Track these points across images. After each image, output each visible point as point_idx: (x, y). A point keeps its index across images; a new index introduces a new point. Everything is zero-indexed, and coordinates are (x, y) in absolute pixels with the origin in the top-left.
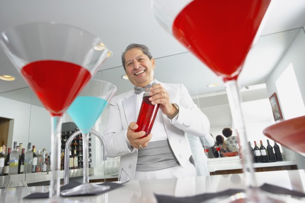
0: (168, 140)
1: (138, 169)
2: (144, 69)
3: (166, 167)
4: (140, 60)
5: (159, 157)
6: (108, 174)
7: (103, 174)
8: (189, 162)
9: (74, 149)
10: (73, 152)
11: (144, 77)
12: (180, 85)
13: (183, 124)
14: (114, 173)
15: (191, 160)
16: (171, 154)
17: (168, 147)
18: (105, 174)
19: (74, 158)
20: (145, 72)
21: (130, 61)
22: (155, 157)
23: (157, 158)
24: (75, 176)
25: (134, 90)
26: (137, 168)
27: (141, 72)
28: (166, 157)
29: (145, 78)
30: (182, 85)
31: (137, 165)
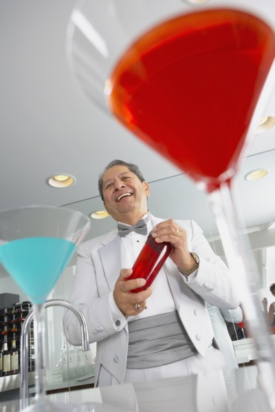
0: (177, 312)
1: (130, 366)
2: (131, 191)
3: (177, 359)
4: (124, 179)
5: (164, 342)
6: (71, 378)
7: (61, 379)
8: (212, 347)
9: (12, 339)
10: (10, 345)
11: (131, 202)
12: (189, 221)
13: (204, 285)
14: (80, 376)
15: (215, 345)
16: (182, 336)
17: (177, 324)
18: (64, 380)
19: (11, 354)
20: (132, 196)
21: (109, 180)
22: (158, 342)
23: (161, 343)
24: (12, 388)
25: (117, 231)
26: (128, 363)
27: (126, 194)
28: (177, 342)
29: (133, 205)
30: (193, 221)
31: (128, 357)
